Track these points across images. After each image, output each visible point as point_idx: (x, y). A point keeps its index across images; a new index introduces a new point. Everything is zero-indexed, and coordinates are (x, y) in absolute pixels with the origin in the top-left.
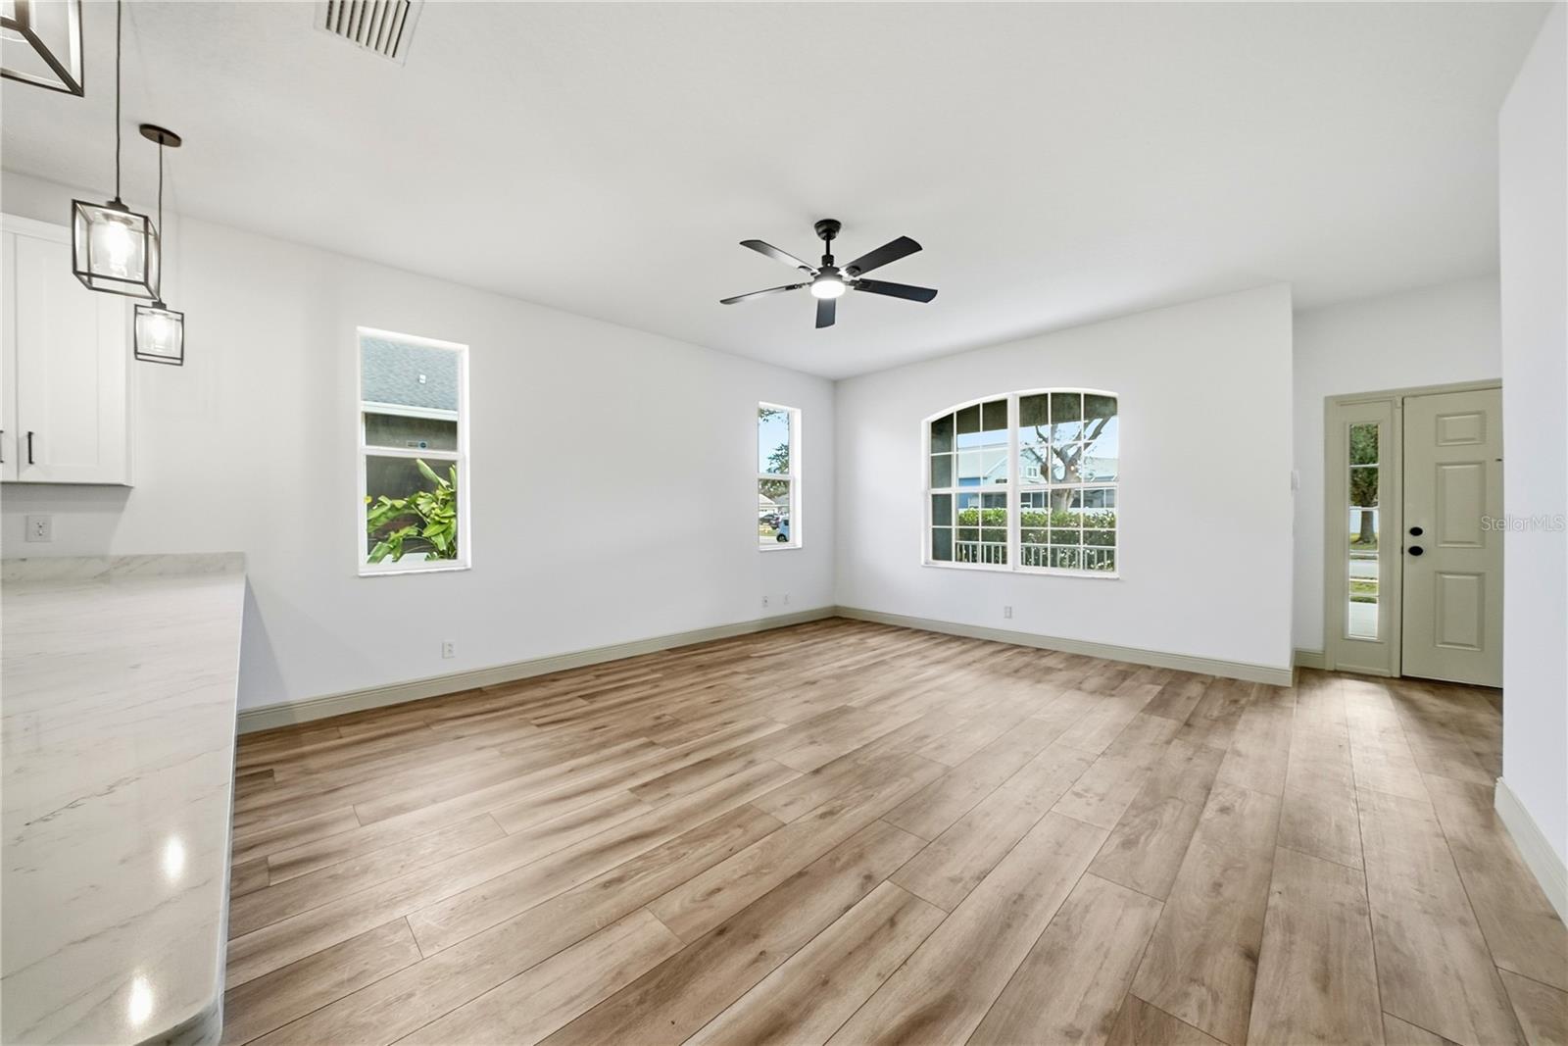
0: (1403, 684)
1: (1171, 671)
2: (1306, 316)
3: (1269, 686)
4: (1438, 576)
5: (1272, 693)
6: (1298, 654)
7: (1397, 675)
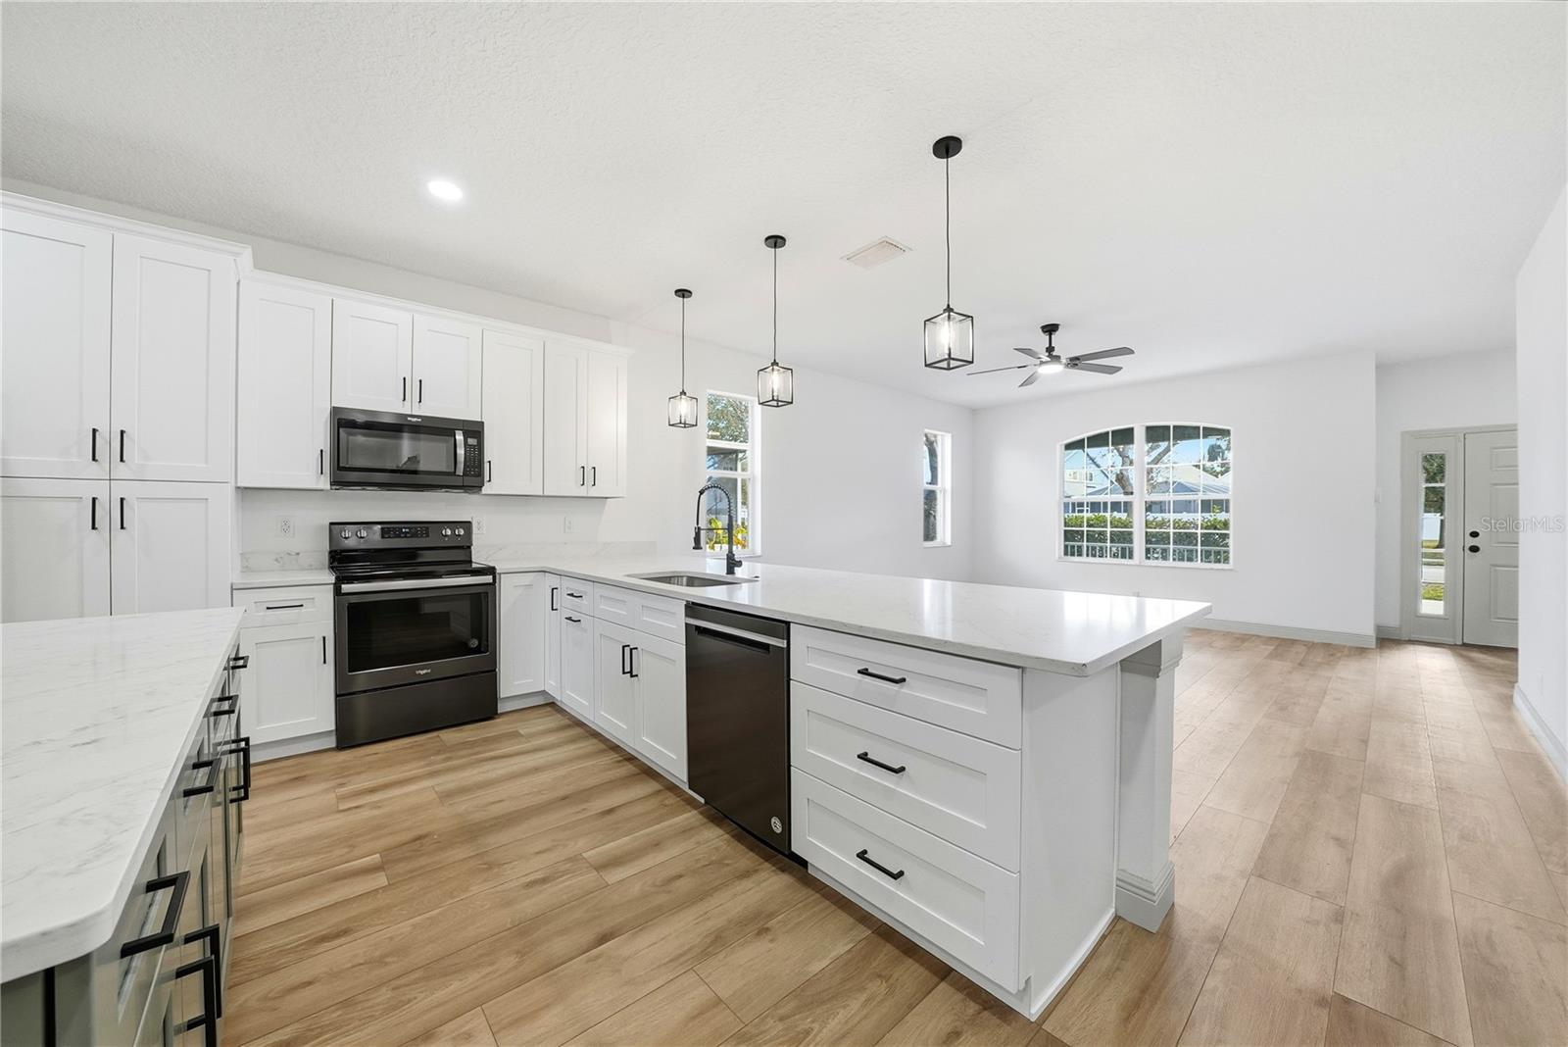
0: (1463, 648)
1: (1278, 638)
2: (1386, 370)
3: (1357, 648)
4: (1493, 568)
5: (1361, 651)
6: (1379, 629)
7: (1459, 643)
